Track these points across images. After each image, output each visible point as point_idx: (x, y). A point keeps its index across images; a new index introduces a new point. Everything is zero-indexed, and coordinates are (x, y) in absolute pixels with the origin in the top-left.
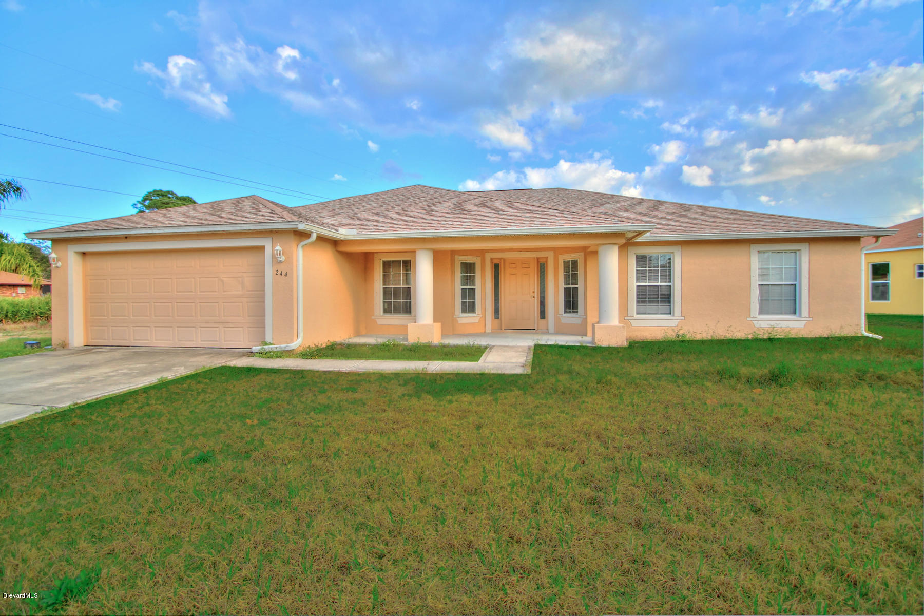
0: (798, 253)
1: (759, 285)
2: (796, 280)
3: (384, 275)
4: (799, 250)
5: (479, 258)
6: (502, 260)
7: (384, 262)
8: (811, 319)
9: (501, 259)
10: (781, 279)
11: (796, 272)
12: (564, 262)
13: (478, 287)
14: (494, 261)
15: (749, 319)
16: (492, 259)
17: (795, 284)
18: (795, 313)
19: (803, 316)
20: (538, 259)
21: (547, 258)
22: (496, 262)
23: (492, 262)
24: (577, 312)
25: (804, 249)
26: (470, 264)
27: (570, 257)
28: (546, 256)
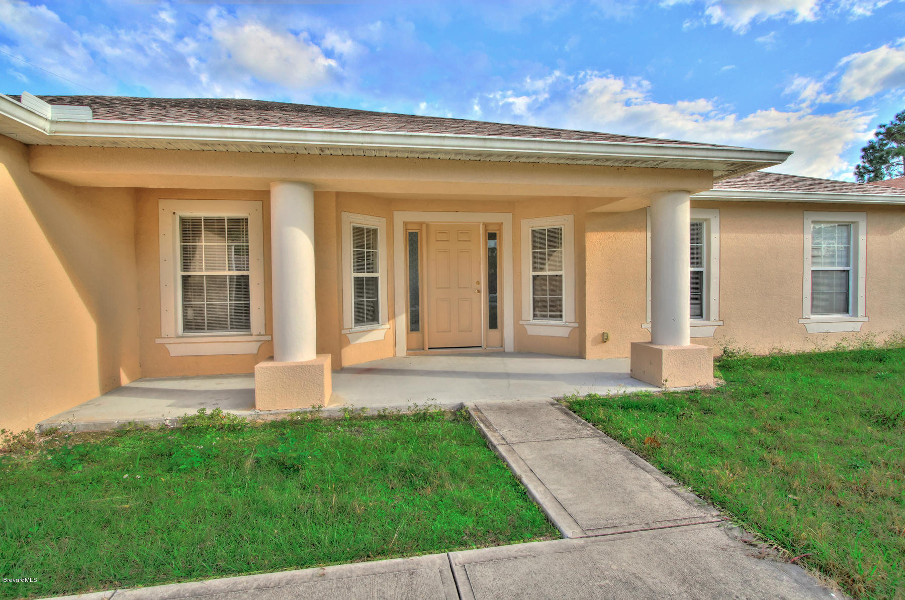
0: (852, 226)
1: (813, 271)
2: (848, 265)
3: (185, 249)
4: (855, 222)
5: (384, 220)
6: (424, 226)
7: (183, 221)
8: (867, 319)
9: (421, 224)
10: (833, 264)
11: (849, 254)
12: (533, 231)
13: (381, 274)
14: (409, 227)
15: (801, 321)
16: (406, 224)
17: (847, 271)
18: (846, 311)
19: (859, 315)
20: (486, 225)
21: (502, 223)
22: (413, 229)
23: (406, 230)
24: (561, 316)
25: (862, 222)
26: (368, 230)
27: (545, 223)
28: (499, 221)
